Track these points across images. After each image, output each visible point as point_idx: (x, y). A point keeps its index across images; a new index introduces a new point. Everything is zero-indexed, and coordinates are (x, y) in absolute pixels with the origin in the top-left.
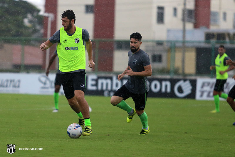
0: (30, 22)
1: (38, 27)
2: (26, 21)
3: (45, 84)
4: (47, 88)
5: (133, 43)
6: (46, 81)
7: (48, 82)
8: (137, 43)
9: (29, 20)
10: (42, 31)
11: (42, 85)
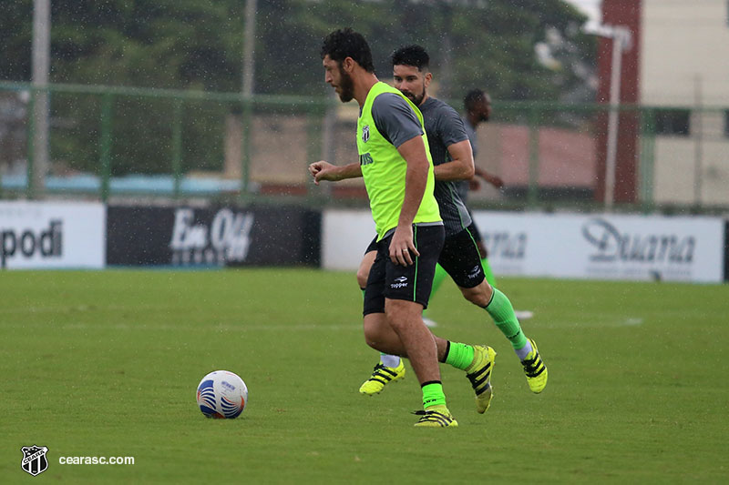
0: (556, 54)
1: (580, 70)
2: (543, 53)
3: (603, 245)
4: (609, 259)
5: (404, 81)
6: (605, 237)
7: (612, 241)
8: (416, 78)
9: (551, 47)
10: (594, 83)
11: (595, 250)
